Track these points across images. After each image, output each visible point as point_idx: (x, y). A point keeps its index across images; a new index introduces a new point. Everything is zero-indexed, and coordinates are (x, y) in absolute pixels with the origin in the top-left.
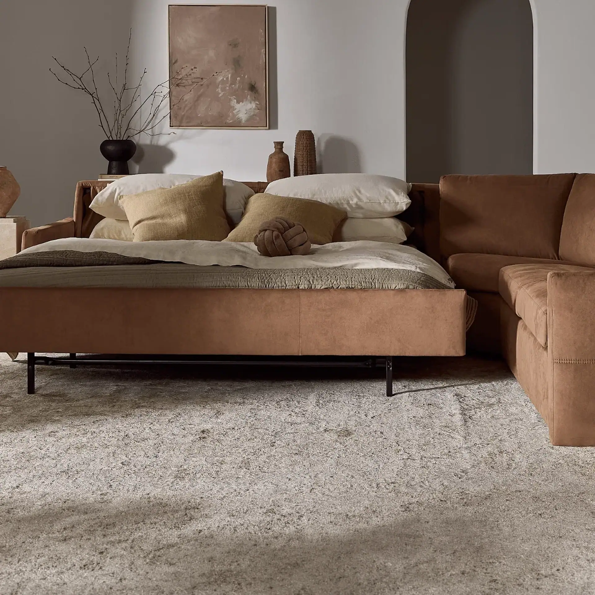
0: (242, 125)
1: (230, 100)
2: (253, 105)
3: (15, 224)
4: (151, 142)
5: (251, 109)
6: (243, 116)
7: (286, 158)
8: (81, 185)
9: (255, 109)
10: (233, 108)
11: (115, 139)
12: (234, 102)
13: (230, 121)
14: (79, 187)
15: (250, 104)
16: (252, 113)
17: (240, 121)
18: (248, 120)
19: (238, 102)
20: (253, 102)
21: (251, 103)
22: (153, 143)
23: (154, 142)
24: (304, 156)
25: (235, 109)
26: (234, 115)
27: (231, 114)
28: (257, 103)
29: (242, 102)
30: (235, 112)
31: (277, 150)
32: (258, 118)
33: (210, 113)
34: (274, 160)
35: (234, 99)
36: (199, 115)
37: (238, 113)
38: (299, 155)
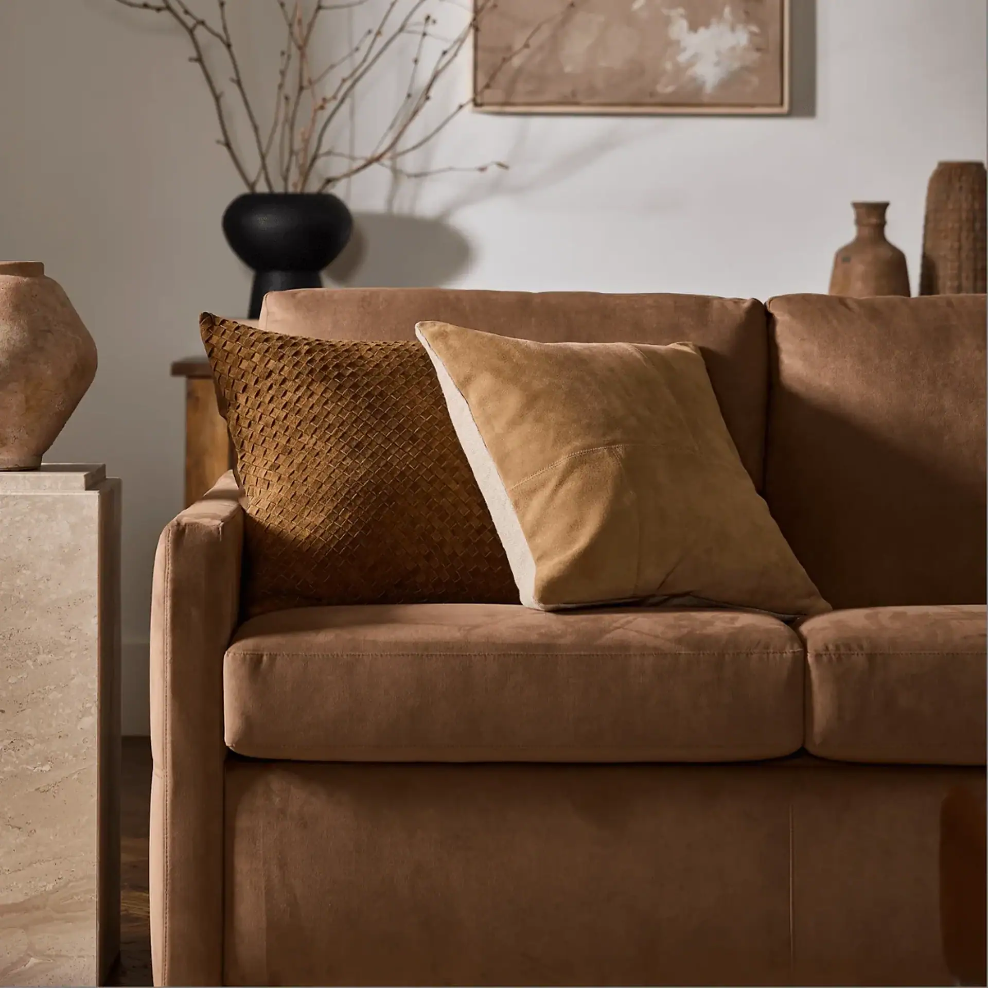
0: (706, 100)
1: (668, 21)
2: (741, 38)
4: (390, 201)
5: (733, 49)
9: (746, 50)
10: (674, 45)
11: (279, 188)
12: (679, 28)
13: (666, 89)
15: (729, 33)
16: (736, 65)
17: (700, 88)
18: (725, 84)
19: (694, 27)
20: (740, 27)
21: (733, 29)
22: (396, 209)
23: (402, 206)
24: (964, 255)
25: (684, 50)
26: (679, 70)
27: (669, 66)
28: (755, 29)
29: (707, 25)
30: (682, 58)
31: (867, 231)
32: (755, 80)
33: (603, 64)
34: (859, 267)
35: (682, 16)
36: (568, 69)
37: (691, 63)
38: (945, 250)
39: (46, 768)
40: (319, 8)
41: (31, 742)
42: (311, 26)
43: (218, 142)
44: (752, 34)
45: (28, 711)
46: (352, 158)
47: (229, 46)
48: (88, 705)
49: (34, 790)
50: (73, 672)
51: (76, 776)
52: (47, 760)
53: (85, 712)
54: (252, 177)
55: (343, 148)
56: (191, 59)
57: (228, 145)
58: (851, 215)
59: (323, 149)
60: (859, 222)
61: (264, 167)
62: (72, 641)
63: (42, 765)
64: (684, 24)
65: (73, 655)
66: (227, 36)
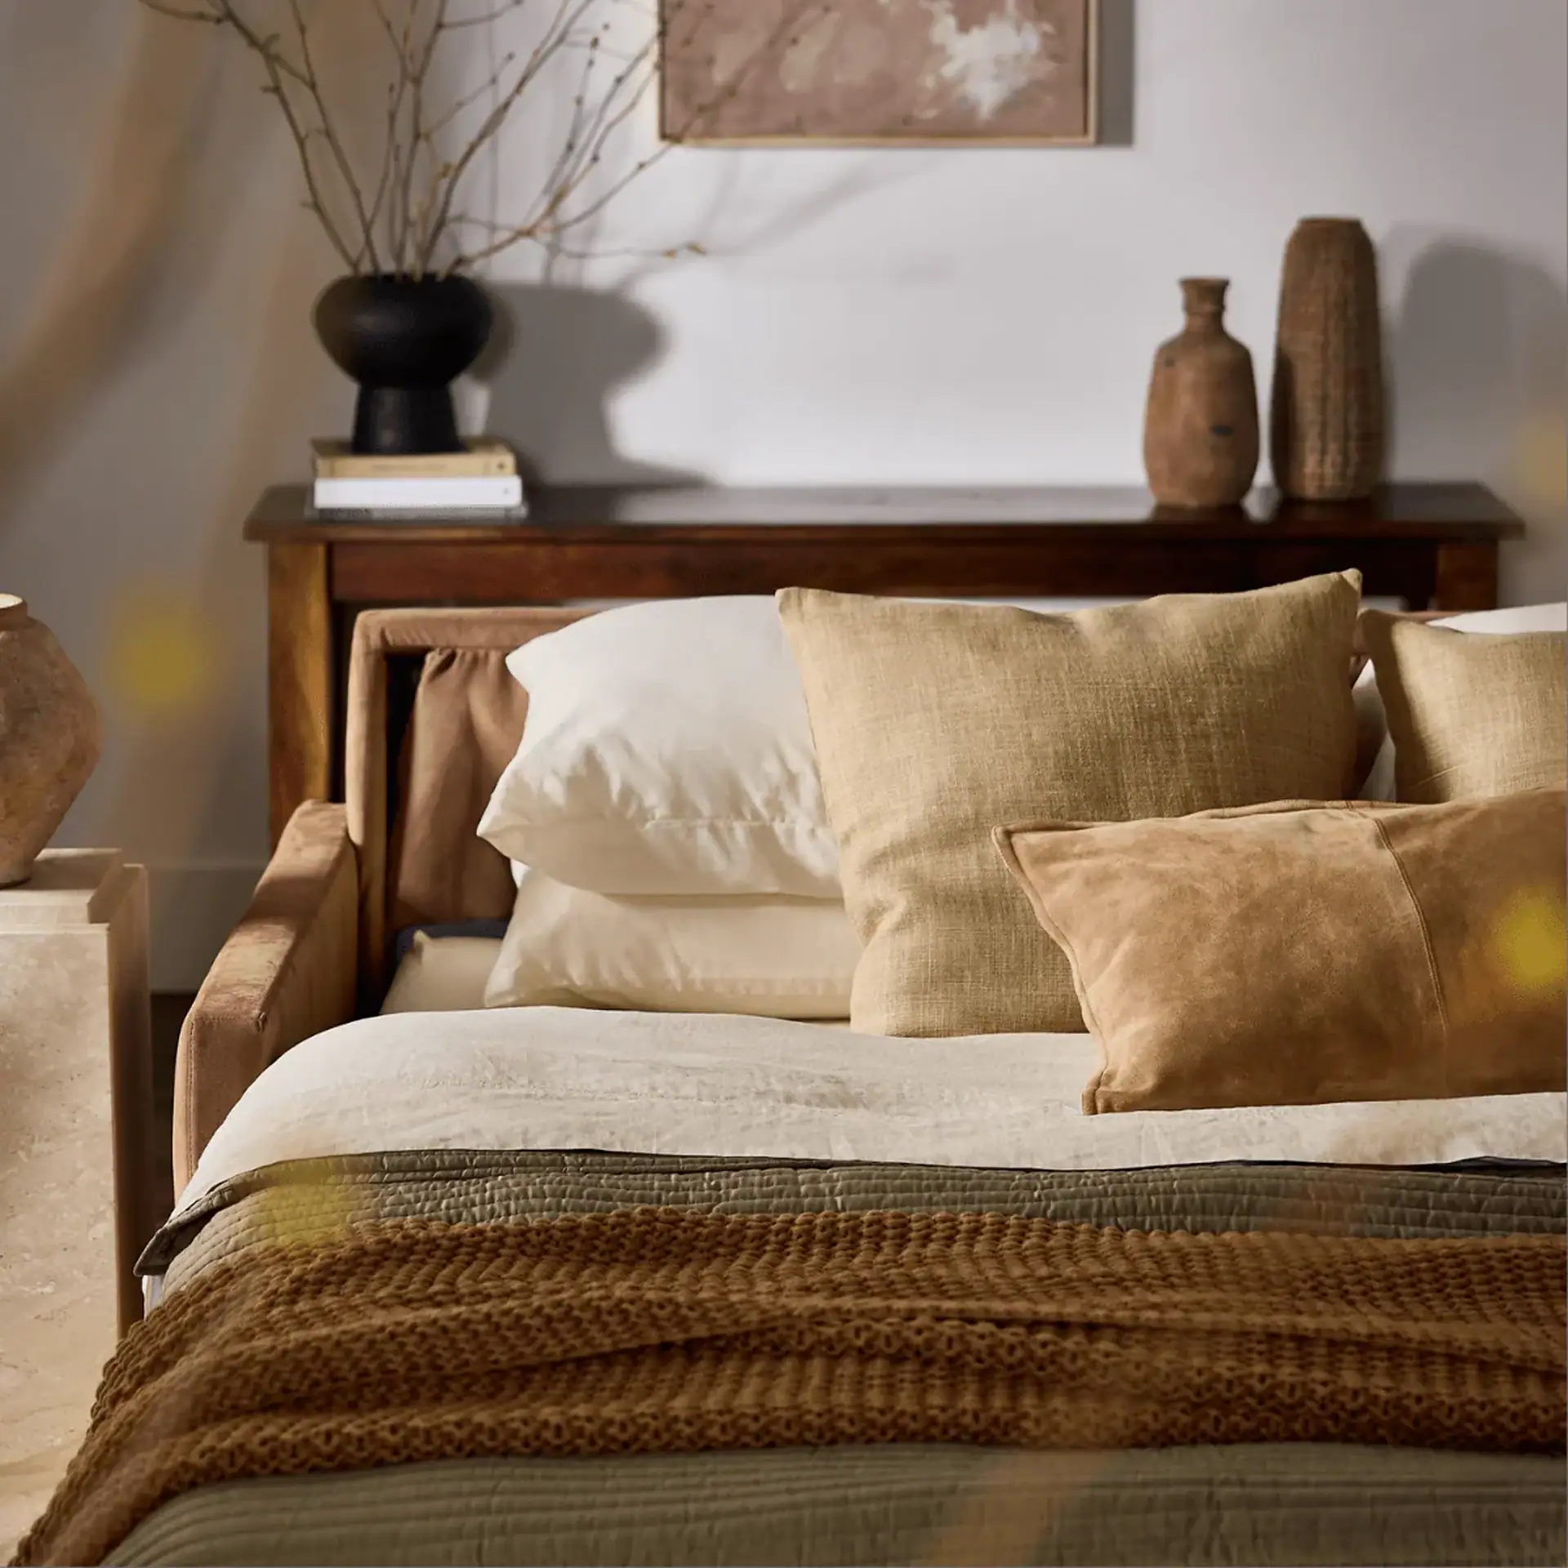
0: (981, 127)
1: (929, 18)
2: (1030, 41)
3: (100, 931)
4: (548, 269)
5: (1018, 57)
6: (987, 94)
7: (1242, 361)
8: (375, 640)
9: (1037, 57)
10: (938, 53)
11: (388, 267)
12: (944, 28)
13: (926, 113)
14: (367, 654)
15: (1012, 32)
16: (1021, 79)
17: (972, 110)
18: (1008, 107)
19: (964, 27)
20: (1028, 26)
21: (1019, 28)
22: (556, 279)
24: (1331, 351)
25: (949, 58)
26: (944, 90)
27: (929, 82)
28: (1048, 28)
29: (981, 22)
30: (949, 70)
31: (1199, 322)
32: (1049, 100)
33: (838, 79)
34: (1187, 374)
35: (948, 11)
36: (791, 86)
37: (962, 78)
38: (1306, 345)
39: (48, 1289)
40: (440, 26)
41: (27, 1256)
42: (428, 50)
43: (304, 205)
44: (1045, 35)
45: (21, 1217)
46: (493, 228)
47: (313, 86)
48: (102, 1208)
49: (32, 1317)
50: (80, 1165)
51: (88, 1300)
52: (48, 1280)
53: (99, 1217)
54: (354, 255)
55: (479, 211)
56: (266, 90)
57: (317, 207)
58: (1177, 297)
59: (453, 211)
60: (1189, 308)
61: (369, 243)
62: (76, 1125)
63: (43, 1286)
64: (951, 21)
65: (79, 1144)
66: (312, 75)
